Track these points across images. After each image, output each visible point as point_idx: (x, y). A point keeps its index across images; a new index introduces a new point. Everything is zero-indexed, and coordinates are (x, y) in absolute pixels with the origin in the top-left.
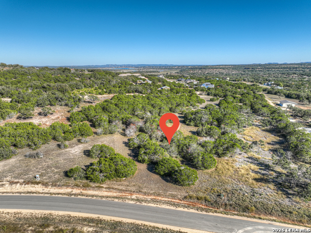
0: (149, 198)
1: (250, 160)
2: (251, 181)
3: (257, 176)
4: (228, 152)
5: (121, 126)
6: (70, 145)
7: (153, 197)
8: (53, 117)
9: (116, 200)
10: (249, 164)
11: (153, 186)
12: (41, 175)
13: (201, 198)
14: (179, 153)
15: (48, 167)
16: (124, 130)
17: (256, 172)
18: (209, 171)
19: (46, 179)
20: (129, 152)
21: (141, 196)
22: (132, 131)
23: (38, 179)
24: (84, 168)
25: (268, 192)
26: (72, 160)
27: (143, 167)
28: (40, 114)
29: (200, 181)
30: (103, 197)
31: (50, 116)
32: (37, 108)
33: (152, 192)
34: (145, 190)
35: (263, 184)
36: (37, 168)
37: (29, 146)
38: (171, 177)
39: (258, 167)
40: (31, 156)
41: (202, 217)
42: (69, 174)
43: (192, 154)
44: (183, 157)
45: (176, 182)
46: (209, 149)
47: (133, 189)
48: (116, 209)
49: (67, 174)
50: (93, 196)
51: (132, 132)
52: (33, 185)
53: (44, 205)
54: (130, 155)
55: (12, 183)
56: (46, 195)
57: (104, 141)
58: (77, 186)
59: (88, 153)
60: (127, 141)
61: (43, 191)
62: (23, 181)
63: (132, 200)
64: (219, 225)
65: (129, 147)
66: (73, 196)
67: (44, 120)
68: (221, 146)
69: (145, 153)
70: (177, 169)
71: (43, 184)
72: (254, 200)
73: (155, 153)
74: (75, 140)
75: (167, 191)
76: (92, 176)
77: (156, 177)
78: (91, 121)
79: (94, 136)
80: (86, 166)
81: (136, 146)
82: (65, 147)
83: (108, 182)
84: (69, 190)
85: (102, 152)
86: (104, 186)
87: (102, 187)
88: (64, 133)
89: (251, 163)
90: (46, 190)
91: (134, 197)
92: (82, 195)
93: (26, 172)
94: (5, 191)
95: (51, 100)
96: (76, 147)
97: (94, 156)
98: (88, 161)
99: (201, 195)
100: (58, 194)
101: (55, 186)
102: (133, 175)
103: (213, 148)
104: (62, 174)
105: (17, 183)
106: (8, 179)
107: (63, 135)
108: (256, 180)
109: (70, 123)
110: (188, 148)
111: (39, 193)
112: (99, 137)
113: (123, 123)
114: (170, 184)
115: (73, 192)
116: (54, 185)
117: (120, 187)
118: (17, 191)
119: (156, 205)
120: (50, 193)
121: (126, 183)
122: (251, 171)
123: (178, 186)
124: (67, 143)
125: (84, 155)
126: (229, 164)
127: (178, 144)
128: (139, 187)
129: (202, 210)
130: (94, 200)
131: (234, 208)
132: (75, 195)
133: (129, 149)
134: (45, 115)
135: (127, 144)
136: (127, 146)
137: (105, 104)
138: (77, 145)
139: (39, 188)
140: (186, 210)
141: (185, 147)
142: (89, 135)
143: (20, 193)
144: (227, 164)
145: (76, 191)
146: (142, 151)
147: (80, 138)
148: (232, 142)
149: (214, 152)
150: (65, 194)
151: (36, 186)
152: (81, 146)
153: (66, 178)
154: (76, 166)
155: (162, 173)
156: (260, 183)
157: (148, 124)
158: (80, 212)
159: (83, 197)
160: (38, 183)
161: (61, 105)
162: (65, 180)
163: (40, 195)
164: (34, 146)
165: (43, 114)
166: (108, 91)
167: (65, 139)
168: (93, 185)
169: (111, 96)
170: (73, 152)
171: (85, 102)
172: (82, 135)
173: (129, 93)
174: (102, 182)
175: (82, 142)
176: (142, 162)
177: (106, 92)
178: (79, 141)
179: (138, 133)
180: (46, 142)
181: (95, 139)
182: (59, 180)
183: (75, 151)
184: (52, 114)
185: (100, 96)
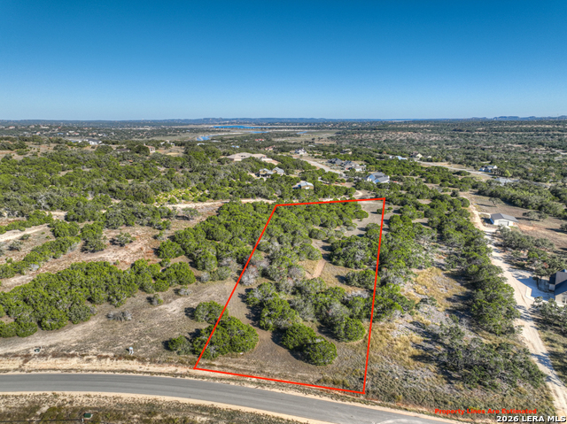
1: (414, 327)
2: (407, 359)
3: (417, 353)
4: (383, 315)
5: (235, 266)
6: (164, 299)
8: (134, 248)
9: (232, 383)
10: (411, 332)
11: (278, 365)
12: (135, 346)
13: (338, 382)
14: (317, 315)
15: (141, 334)
16: (240, 273)
17: (417, 346)
18: (355, 343)
19: (142, 353)
20: (247, 311)
22: (251, 276)
23: (132, 352)
24: (188, 336)
25: (426, 375)
26: (170, 324)
27: (266, 336)
28: (113, 242)
29: (340, 358)
30: (216, 378)
31: (129, 246)
32: (107, 230)
33: (277, 373)
34: (268, 370)
35: (422, 364)
36: (127, 336)
37: (109, 300)
38: (303, 352)
39: (423, 338)
40: (115, 318)
41: (336, 407)
42: (171, 347)
43: (334, 318)
44: (322, 321)
45: (308, 359)
46: (358, 310)
47: (253, 368)
48: (233, 395)
49: (168, 345)
50: (203, 377)
51: (251, 278)
52: (127, 361)
53: (145, 389)
54: (248, 317)
55: (100, 357)
56: (145, 375)
57: (212, 292)
58: (182, 363)
59: (191, 313)
60: (244, 293)
61: (141, 370)
62: (112, 354)
64: (354, 417)
65: (247, 302)
66: (179, 377)
67: (122, 253)
68: (375, 306)
69: (269, 316)
70: (310, 341)
71: (139, 360)
72: (406, 385)
73: (282, 317)
74: (170, 291)
75: (297, 372)
76: (201, 350)
77: (283, 351)
78: (190, 256)
79: (196, 284)
80: (190, 334)
81: (257, 302)
82: (159, 303)
83: (221, 358)
84: (172, 369)
85: (210, 312)
86: (216, 363)
87: (214, 365)
88: (154, 278)
89: (415, 331)
90: (145, 368)
91: (254, 379)
92: (190, 376)
93: (113, 342)
94: (94, 368)
95: (127, 217)
96: (174, 302)
97: (199, 318)
98: (193, 326)
99: (339, 377)
100: (160, 373)
101: (155, 362)
102: (253, 348)
103: (364, 308)
104: (160, 345)
105: (107, 357)
106: (94, 351)
107: (153, 282)
108: (415, 358)
109: (161, 260)
110: (328, 309)
111: (137, 372)
112: (204, 285)
113: (238, 262)
114: (300, 363)
115: (178, 372)
116: (151, 362)
117: (237, 366)
118: (108, 368)
119: (281, 391)
120: (150, 373)
121: (244, 360)
122: (411, 344)
123: (310, 366)
124: (161, 296)
125: (185, 317)
126: (384, 333)
127: (315, 302)
128: (261, 366)
129: (338, 397)
130: (205, 383)
131: (378, 396)
132: (181, 375)
133: (248, 307)
134: (122, 245)
135: (244, 298)
136: (244, 302)
137: (210, 224)
138: (174, 299)
139: (134, 365)
141: (324, 307)
142: (190, 283)
143: (114, 371)
144: (381, 332)
145: (181, 370)
146: (266, 312)
147: (179, 287)
148: (391, 301)
149: (364, 314)
150: (168, 374)
151: (131, 362)
152: (180, 300)
153: (167, 352)
154: (177, 333)
155: (291, 346)
156: (418, 363)
157: (275, 266)
158: (190, 397)
159: (191, 379)
160: (132, 358)
161: (142, 225)
162: (166, 354)
163: (138, 374)
164: (116, 302)
165: (118, 243)
166: (212, 196)
167: (157, 290)
168: (202, 362)
169: (218, 203)
170: (170, 311)
171: (177, 217)
172: (181, 283)
173: (246, 197)
174: (214, 357)
175: (181, 293)
176: (266, 328)
177: (209, 196)
178: (177, 292)
179: (259, 278)
180: (131, 294)
181: (199, 288)
182: (158, 354)
183: (174, 308)
184: (131, 242)
185: (200, 205)
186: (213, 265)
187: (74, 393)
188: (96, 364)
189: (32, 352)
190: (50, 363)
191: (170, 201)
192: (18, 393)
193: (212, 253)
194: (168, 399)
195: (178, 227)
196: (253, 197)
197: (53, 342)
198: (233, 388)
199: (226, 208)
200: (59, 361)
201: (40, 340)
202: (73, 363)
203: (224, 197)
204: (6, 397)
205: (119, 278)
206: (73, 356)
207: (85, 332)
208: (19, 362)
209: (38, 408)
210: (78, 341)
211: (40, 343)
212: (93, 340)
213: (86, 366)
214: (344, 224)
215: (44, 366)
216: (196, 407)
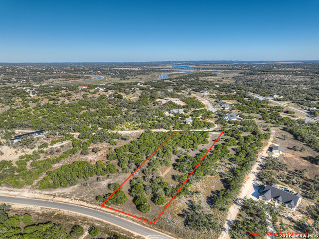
0: (125, 215)
1: (188, 203)
2: (175, 215)
3: (181, 213)
5: (134, 166)
6: (103, 179)
7: (127, 215)
8: (99, 154)
9: (112, 215)
10: (186, 204)
12: (87, 197)
14: (153, 193)
15: (90, 193)
16: (135, 170)
17: (184, 210)
18: (161, 206)
19: (88, 199)
20: (129, 188)
21: (122, 214)
23: (85, 199)
24: (105, 195)
25: (179, 222)
26: (100, 189)
27: (131, 198)
30: (107, 212)
32: (92, 144)
33: (128, 213)
34: (125, 212)
36: (86, 193)
37: (84, 177)
39: (188, 207)
40: (84, 185)
41: (140, 228)
43: (157, 195)
44: (154, 196)
47: (121, 210)
49: (97, 198)
50: (104, 211)
51: (137, 173)
52: (83, 202)
54: (129, 190)
55: (75, 199)
58: (99, 205)
59: (109, 186)
60: (132, 179)
62: (79, 199)
63: (118, 215)
66: (96, 210)
67: (95, 156)
70: (142, 204)
71: (87, 202)
72: (169, 224)
73: (138, 192)
74: (106, 175)
75: (135, 213)
77: (134, 205)
78: (119, 160)
79: (116, 173)
81: (134, 184)
82: (100, 180)
83: (112, 205)
84: (95, 206)
85: (115, 187)
86: (110, 207)
88: (102, 169)
91: (119, 214)
92: (100, 210)
93: (80, 195)
96: (105, 181)
97: (111, 188)
98: (108, 191)
99: (148, 218)
100: (91, 208)
102: (125, 202)
104: (95, 197)
105: (77, 199)
106: (74, 197)
107: (101, 171)
108: (179, 215)
109: (108, 161)
112: (119, 174)
113: (136, 165)
114: (137, 211)
116: (91, 203)
117: (116, 209)
119: (126, 220)
120: (88, 207)
121: (119, 207)
122: (182, 209)
123: (140, 212)
124: (102, 177)
125: (107, 187)
126: (174, 203)
128: (124, 210)
129: (143, 225)
130: (103, 213)
131: (157, 226)
132: (98, 209)
133: (130, 186)
136: (130, 183)
137: (132, 144)
138: (106, 179)
139: (85, 204)
140: (136, 224)
142: (114, 173)
145: (98, 207)
147: (110, 174)
148: (181, 191)
150: (93, 208)
152: (108, 180)
155: (137, 204)
158: (97, 217)
160: (85, 201)
161: (106, 142)
162: (95, 201)
163: (85, 207)
164: (86, 179)
165: (94, 151)
166: (141, 127)
167: (101, 175)
168: (106, 205)
169: (142, 131)
170: (103, 184)
171: (122, 138)
172: (111, 172)
173: (156, 128)
174: (110, 205)
175: (109, 177)
176: (132, 196)
177: (139, 127)
178: (108, 176)
179: (141, 173)
180: (92, 176)
181: (117, 176)
182: (93, 201)
183: (104, 183)
184: (99, 151)
185: (134, 131)
186: (125, 165)
187: (65, 210)
188: (73, 202)
189: (56, 195)
190: (60, 199)
191: (122, 129)
192: (50, 208)
193: (127, 159)
194: (91, 217)
195: (120, 144)
196: (159, 128)
197: (63, 192)
198: (112, 216)
199: (143, 135)
200: (63, 199)
201: (59, 191)
202: (67, 200)
203: (146, 128)
204: (47, 208)
205: (89, 169)
206: (68, 198)
207: (73, 189)
208: (52, 197)
209: (54, 213)
210: (71, 193)
211: (59, 192)
212: (75, 193)
213: (71, 202)
214: (193, 147)
215: (59, 200)
216: (98, 221)
